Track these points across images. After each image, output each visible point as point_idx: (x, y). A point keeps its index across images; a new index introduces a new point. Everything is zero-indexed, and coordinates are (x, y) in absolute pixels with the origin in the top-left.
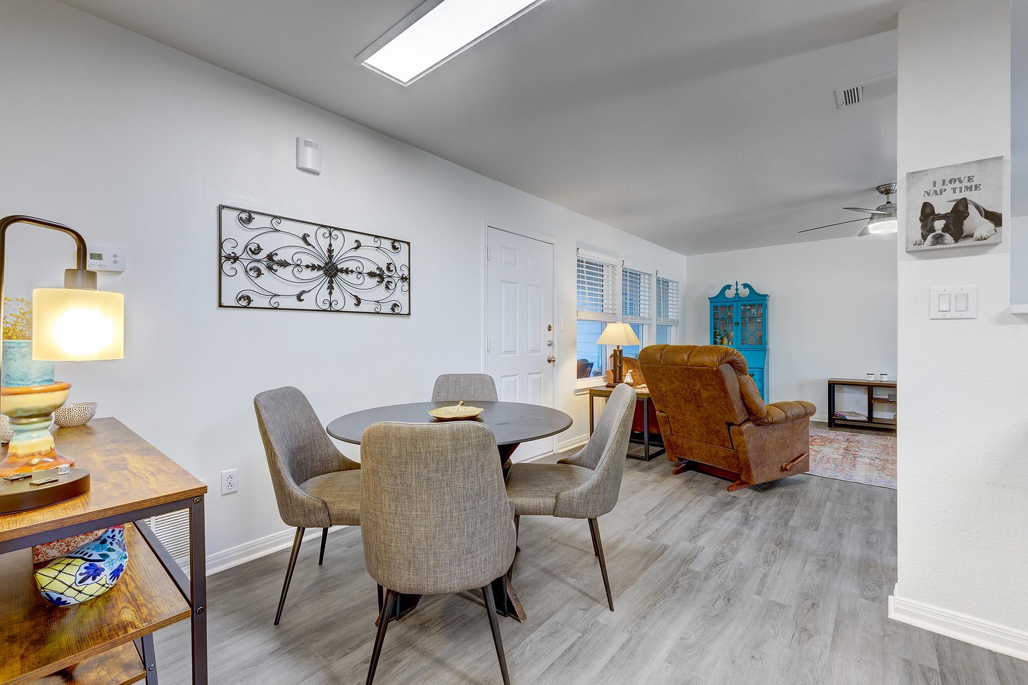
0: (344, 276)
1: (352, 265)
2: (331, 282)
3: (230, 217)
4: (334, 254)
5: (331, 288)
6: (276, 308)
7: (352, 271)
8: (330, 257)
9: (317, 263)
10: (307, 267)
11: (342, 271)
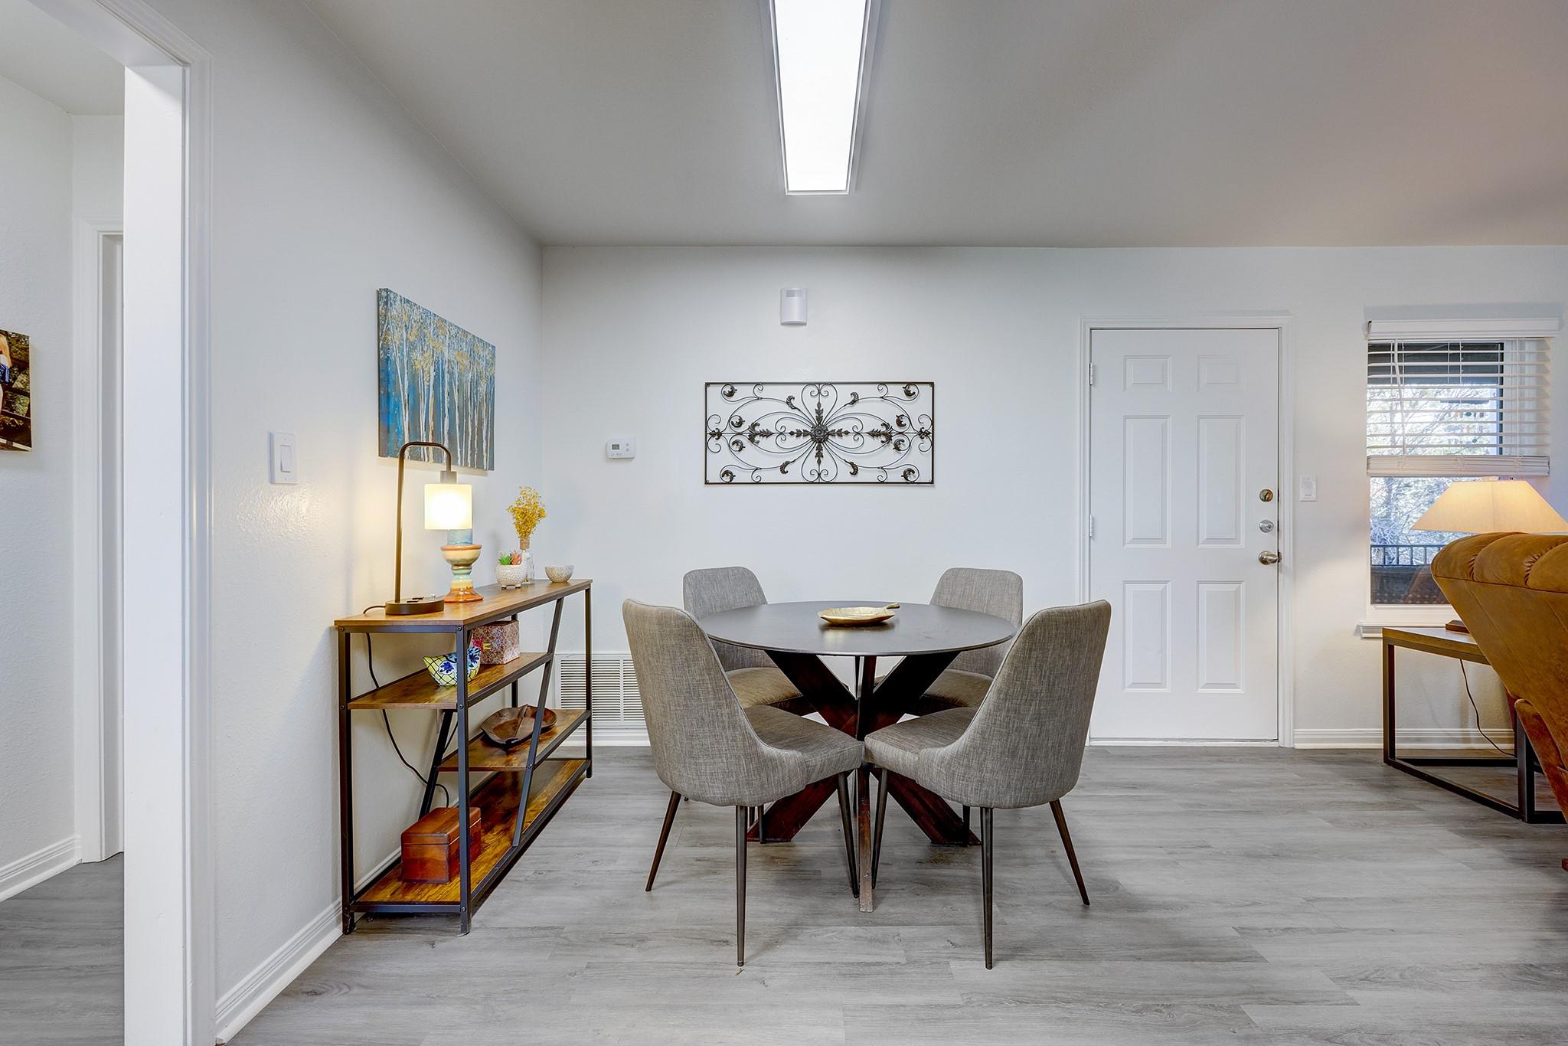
0: (836, 439)
1: (845, 425)
2: (819, 449)
3: (715, 392)
4: (824, 415)
5: (819, 455)
6: (757, 483)
7: (847, 433)
8: (819, 419)
9: (802, 428)
10: (792, 433)
11: (833, 433)
